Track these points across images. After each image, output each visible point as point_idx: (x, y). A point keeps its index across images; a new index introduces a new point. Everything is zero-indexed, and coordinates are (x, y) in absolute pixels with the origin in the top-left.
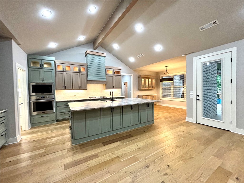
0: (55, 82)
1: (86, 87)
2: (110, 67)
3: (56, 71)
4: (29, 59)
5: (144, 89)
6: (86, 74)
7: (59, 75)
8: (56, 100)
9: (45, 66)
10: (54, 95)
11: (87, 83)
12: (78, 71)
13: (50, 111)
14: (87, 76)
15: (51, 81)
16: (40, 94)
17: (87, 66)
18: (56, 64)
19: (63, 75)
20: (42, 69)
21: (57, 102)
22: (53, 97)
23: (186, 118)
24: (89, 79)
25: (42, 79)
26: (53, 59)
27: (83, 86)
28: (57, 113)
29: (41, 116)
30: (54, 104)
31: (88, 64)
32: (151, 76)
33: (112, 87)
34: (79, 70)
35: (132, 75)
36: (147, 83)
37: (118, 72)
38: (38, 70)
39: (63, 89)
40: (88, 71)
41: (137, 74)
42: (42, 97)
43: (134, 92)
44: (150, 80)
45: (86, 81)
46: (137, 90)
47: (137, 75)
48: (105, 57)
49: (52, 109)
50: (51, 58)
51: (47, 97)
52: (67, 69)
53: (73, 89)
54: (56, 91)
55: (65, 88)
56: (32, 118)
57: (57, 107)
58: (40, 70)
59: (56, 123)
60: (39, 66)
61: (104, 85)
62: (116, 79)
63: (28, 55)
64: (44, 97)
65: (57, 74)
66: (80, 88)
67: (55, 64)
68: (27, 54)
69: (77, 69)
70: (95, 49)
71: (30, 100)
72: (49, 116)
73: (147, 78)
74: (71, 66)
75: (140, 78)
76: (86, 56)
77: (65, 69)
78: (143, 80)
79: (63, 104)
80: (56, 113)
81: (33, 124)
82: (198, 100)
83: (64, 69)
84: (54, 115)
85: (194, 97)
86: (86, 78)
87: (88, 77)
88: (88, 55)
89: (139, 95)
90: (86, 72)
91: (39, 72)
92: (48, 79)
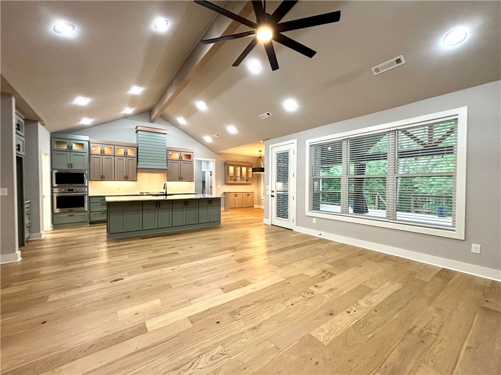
0: (88, 170)
1: (135, 178)
2: (175, 148)
3: (90, 154)
4: (53, 139)
5: (233, 182)
6: (135, 159)
7: (95, 161)
8: (89, 195)
9: (75, 147)
10: (87, 187)
11: (137, 172)
12: (123, 154)
13: (81, 209)
14: (138, 161)
15: (82, 168)
16: (67, 185)
17: (137, 148)
18: (91, 144)
19: (101, 160)
20: (70, 151)
21: (90, 197)
22: (85, 190)
23: (264, 219)
24: (139, 166)
25: (70, 165)
26: (87, 138)
27: (130, 176)
28: (90, 212)
29: (67, 215)
30: (86, 199)
31: (139, 145)
32: (247, 163)
33: (177, 178)
34: (126, 153)
35: (214, 160)
36: (239, 174)
37: (189, 157)
38: (64, 153)
39: (100, 179)
40: (139, 154)
41: (223, 159)
42: (69, 190)
43: (216, 187)
44: (244, 169)
45: (135, 169)
46: (223, 185)
47: (223, 161)
48: (166, 134)
49: (83, 206)
50: (84, 138)
51: (77, 190)
52: (107, 151)
53: (115, 180)
54: (89, 182)
55: (103, 178)
56: (55, 217)
57: (91, 204)
58: (68, 153)
59: (89, 225)
60: (66, 148)
61: (164, 176)
62: (185, 166)
63: (52, 134)
64: (72, 190)
65: (92, 159)
66: (126, 178)
67: (89, 145)
68: (49, 132)
69: (121, 152)
70: (152, 121)
71: (52, 193)
72: (78, 215)
73: (238, 166)
74: (113, 147)
75: (227, 165)
76: (137, 132)
77: (104, 151)
78: (231, 169)
79: (99, 200)
80: (88, 212)
81: (56, 225)
82: (273, 196)
83: (102, 152)
84: (86, 214)
85: (270, 194)
86: (135, 164)
87: (139, 163)
88: (139, 132)
89: (226, 191)
90: (135, 156)
91: (65, 156)
92: (78, 166)
